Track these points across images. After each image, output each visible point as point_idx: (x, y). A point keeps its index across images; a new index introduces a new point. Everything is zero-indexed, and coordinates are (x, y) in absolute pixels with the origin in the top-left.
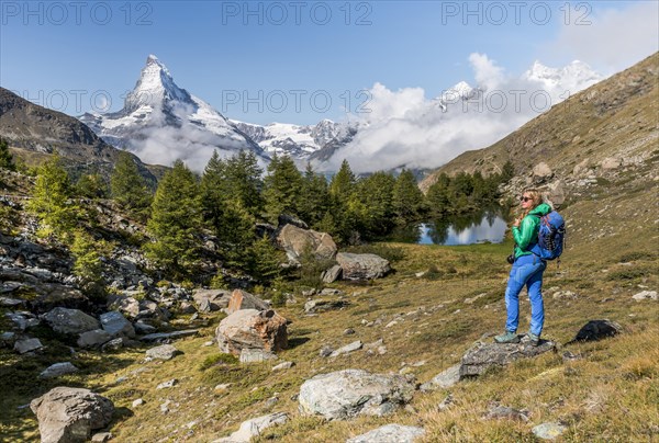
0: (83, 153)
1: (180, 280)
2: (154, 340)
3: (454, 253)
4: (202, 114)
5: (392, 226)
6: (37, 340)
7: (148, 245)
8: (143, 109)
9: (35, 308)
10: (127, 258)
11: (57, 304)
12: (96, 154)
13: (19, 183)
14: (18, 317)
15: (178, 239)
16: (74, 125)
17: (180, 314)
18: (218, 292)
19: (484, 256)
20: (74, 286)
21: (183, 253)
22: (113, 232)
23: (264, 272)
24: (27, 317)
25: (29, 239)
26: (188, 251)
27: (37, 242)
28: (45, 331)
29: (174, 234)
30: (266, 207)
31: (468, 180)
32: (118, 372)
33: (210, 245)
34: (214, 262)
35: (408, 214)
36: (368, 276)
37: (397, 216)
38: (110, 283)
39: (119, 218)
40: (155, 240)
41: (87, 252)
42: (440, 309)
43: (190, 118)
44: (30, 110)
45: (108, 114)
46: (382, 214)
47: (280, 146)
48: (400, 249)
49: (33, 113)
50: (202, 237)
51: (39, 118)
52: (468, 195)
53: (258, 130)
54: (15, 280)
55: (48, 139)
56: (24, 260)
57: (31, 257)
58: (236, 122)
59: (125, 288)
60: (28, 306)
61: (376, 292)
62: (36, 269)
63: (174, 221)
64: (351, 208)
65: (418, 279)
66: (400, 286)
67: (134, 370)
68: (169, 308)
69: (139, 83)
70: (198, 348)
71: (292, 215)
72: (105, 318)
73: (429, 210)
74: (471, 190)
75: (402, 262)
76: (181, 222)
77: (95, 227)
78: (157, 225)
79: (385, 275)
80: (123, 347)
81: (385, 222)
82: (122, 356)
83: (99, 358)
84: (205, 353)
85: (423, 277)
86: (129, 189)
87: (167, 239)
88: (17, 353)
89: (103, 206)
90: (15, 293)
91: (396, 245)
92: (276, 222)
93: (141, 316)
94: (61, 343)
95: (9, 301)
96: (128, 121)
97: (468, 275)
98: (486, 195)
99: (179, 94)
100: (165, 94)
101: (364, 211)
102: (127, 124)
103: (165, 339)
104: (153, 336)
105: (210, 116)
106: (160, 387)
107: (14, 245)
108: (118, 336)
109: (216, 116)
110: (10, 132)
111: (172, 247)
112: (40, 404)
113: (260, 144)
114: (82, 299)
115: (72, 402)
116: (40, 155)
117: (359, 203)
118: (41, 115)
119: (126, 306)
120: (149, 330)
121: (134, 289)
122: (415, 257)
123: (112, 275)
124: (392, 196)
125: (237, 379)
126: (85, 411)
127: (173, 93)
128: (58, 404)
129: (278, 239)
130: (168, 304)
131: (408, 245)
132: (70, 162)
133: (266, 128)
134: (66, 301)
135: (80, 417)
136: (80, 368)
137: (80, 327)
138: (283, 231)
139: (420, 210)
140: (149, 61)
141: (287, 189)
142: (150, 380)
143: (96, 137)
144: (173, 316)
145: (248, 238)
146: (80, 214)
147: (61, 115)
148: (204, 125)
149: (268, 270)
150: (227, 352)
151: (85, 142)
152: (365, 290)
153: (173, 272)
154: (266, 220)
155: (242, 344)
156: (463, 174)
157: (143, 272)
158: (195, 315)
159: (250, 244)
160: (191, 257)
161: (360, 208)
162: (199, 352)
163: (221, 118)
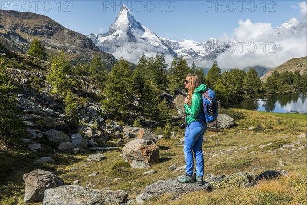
0: (89, 53)
1: (118, 120)
2: (96, 150)
3: (274, 117)
4: (147, 35)
5: (241, 100)
6: (39, 145)
7: (104, 101)
8: (118, 32)
9: (42, 128)
10: (93, 107)
11: (53, 127)
12: (94, 54)
13: (47, 67)
14: (33, 132)
15: (118, 99)
16: (85, 40)
17: (114, 138)
18: (136, 128)
19: (293, 121)
20: (63, 119)
21: (120, 106)
22: (88, 93)
23: (162, 120)
24: (38, 132)
25: (47, 94)
26: (123, 106)
27: (50, 96)
28: (44, 140)
29: (116, 96)
30: (169, 85)
31: (291, 75)
32: (73, 165)
33: (136, 103)
34: (137, 112)
35: (251, 92)
36: (221, 126)
37: (244, 94)
38: (81, 119)
39: (92, 86)
40: (107, 99)
41: (71, 102)
42: (245, 150)
43: (141, 37)
44: (66, 32)
45: (101, 34)
46: (236, 92)
47: (186, 53)
48: (242, 113)
49: (67, 33)
50: (132, 98)
51: (70, 36)
52: (290, 84)
53: (175, 43)
54: (35, 114)
55: (73, 46)
56: (42, 105)
57: (46, 103)
58: (164, 39)
59: (89, 122)
60: (39, 127)
61: (223, 136)
62: (48, 109)
63: (117, 89)
64: (217, 88)
65: (249, 131)
66: (238, 134)
67: (80, 165)
68: (109, 134)
69: (117, 19)
70: (115, 157)
71: (183, 90)
72: (73, 137)
73: (265, 91)
74: (292, 81)
75: (242, 120)
76: (120, 90)
77: (79, 90)
78: (108, 91)
79: (231, 127)
80: (79, 152)
81: (237, 97)
82: (78, 157)
83: (67, 156)
84: (118, 160)
85: (252, 130)
86: (97, 72)
87: (112, 98)
88: (30, 150)
89: (85, 80)
90: (34, 120)
91: (240, 110)
92: (174, 93)
93: (93, 137)
94: (50, 146)
95: (30, 124)
96: (111, 38)
97: (279, 131)
98: (301, 85)
99: (136, 24)
100: (129, 24)
101: (224, 90)
102: (110, 39)
103: (101, 150)
104: (95, 148)
105: (151, 36)
106: (90, 175)
107: (39, 96)
108: (78, 146)
109: (154, 36)
110: (56, 42)
111: (115, 103)
112: (27, 177)
113: (176, 51)
114: (64, 126)
115: (41, 177)
116: (69, 54)
117: (221, 85)
118: (71, 34)
119: (86, 131)
120: (95, 145)
121: (93, 123)
122: (251, 118)
123: (84, 115)
124: (242, 82)
125: (125, 176)
126: (47, 183)
127: (133, 24)
128: (34, 178)
129: (174, 102)
130: (109, 132)
131: (247, 111)
132: (82, 58)
133: (179, 43)
134: (57, 126)
135: (44, 186)
136: (56, 161)
137: (61, 140)
138: (176, 98)
139: (259, 91)
140: (123, 7)
141: (181, 75)
142: (86, 171)
143: (95, 46)
144: (110, 138)
145: (156, 101)
146: (73, 83)
147: (80, 34)
148: (147, 40)
149: (165, 119)
150: (127, 161)
151: (90, 48)
152: (217, 134)
153: (114, 115)
154: (168, 92)
155: (134, 157)
156: (287, 72)
157: (99, 115)
158: (120, 140)
159: (157, 105)
160: (124, 109)
161: (222, 88)
162: (115, 159)
163: (156, 37)
